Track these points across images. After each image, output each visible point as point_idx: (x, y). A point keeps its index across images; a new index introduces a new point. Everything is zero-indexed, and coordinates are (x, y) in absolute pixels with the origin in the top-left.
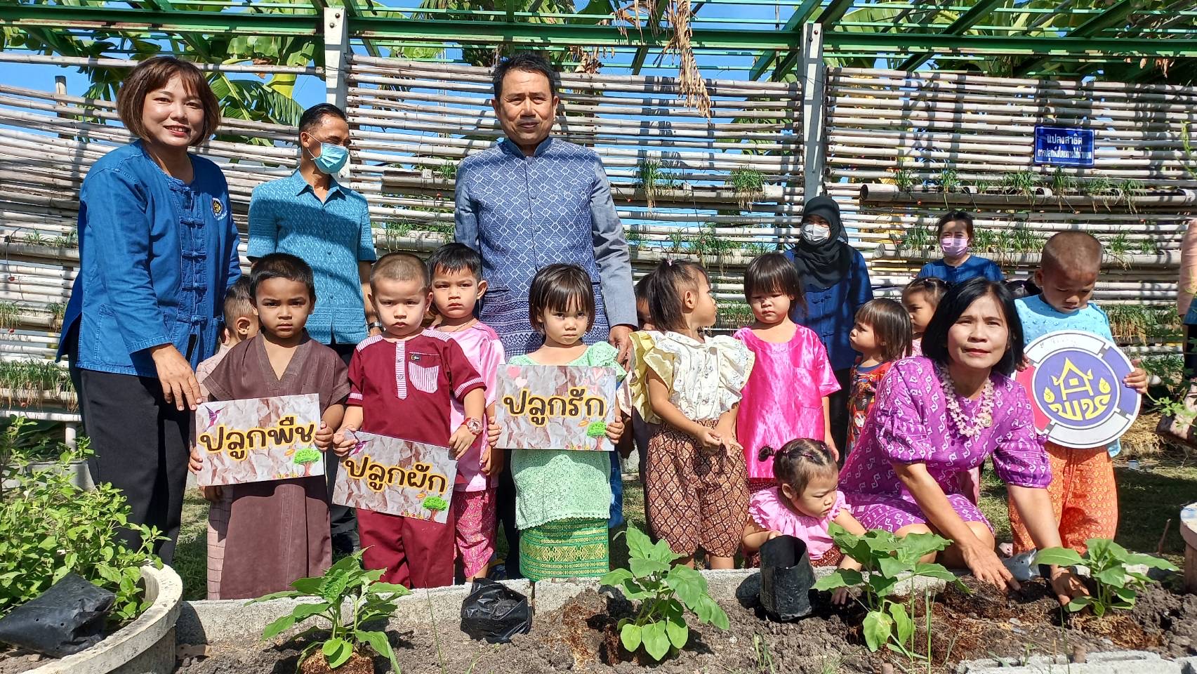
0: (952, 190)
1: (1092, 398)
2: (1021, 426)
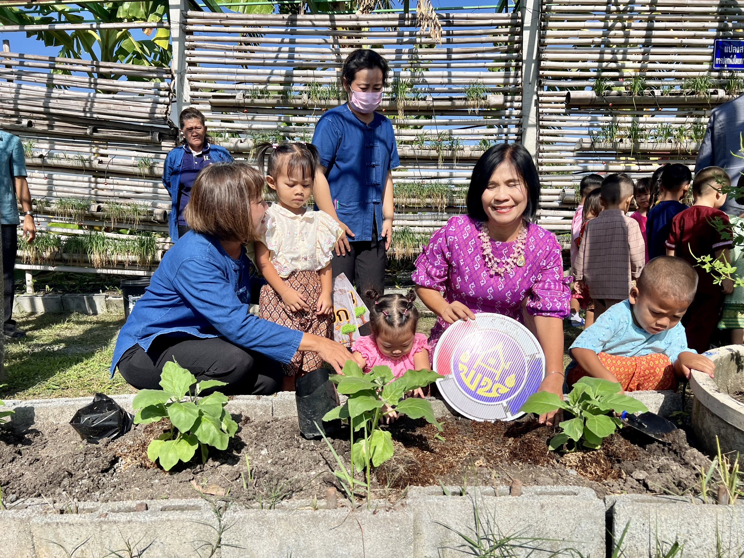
0: (640, 94)
1: (494, 382)
2: (548, 267)
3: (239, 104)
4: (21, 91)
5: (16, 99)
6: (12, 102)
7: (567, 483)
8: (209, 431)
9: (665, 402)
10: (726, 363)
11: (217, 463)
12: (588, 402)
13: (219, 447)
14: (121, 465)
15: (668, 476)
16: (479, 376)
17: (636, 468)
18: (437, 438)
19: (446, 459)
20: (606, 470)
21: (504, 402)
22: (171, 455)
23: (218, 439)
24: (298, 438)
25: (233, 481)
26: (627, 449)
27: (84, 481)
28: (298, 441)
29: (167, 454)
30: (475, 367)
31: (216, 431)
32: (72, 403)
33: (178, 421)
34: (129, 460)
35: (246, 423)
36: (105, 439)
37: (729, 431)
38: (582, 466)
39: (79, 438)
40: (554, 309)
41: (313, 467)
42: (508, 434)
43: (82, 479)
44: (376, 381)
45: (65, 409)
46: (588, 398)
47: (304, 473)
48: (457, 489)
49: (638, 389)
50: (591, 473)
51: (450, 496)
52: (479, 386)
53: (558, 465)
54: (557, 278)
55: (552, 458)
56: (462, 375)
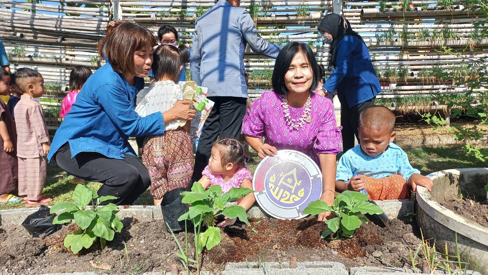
0: (409, 10)
1: (291, 194)
2: (326, 122)
3: (153, 21)
4: (15, 15)
5: (12, 20)
6: (9, 21)
7: (329, 260)
8: (101, 229)
9: (403, 207)
10: (442, 181)
11: (110, 249)
12: (345, 207)
13: (107, 239)
14: (49, 251)
15: (396, 254)
16: (282, 190)
17: (375, 249)
18: (253, 231)
19: (256, 244)
20: (356, 251)
21: (298, 207)
22: (78, 244)
23: (107, 233)
24: (164, 232)
25: (118, 260)
26: (371, 237)
27: (21, 262)
28: (165, 234)
29: (76, 244)
30: (279, 185)
31: (105, 228)
32: (26, 212)
33: (80, 222)
34: (55, 248)
35: (135, 223)
36: (43, 235)
37: (436, 225)
38: (341, 248)
39: (28, 233)
40: (329, 149)
41: (169, 251)
42: (298, 229)
43: (21, 260)
44: (210, 195)
45: (22, 216)
46: (345, 204)
47: (164, 255)
48: (255, 264)
49: (386, 199)
50: (347, 253)
51: (251, 269)
52: (282, 197)
53: (326, 248)
54: (332, 128)
55: (323, 244)
56: (271, 190)
